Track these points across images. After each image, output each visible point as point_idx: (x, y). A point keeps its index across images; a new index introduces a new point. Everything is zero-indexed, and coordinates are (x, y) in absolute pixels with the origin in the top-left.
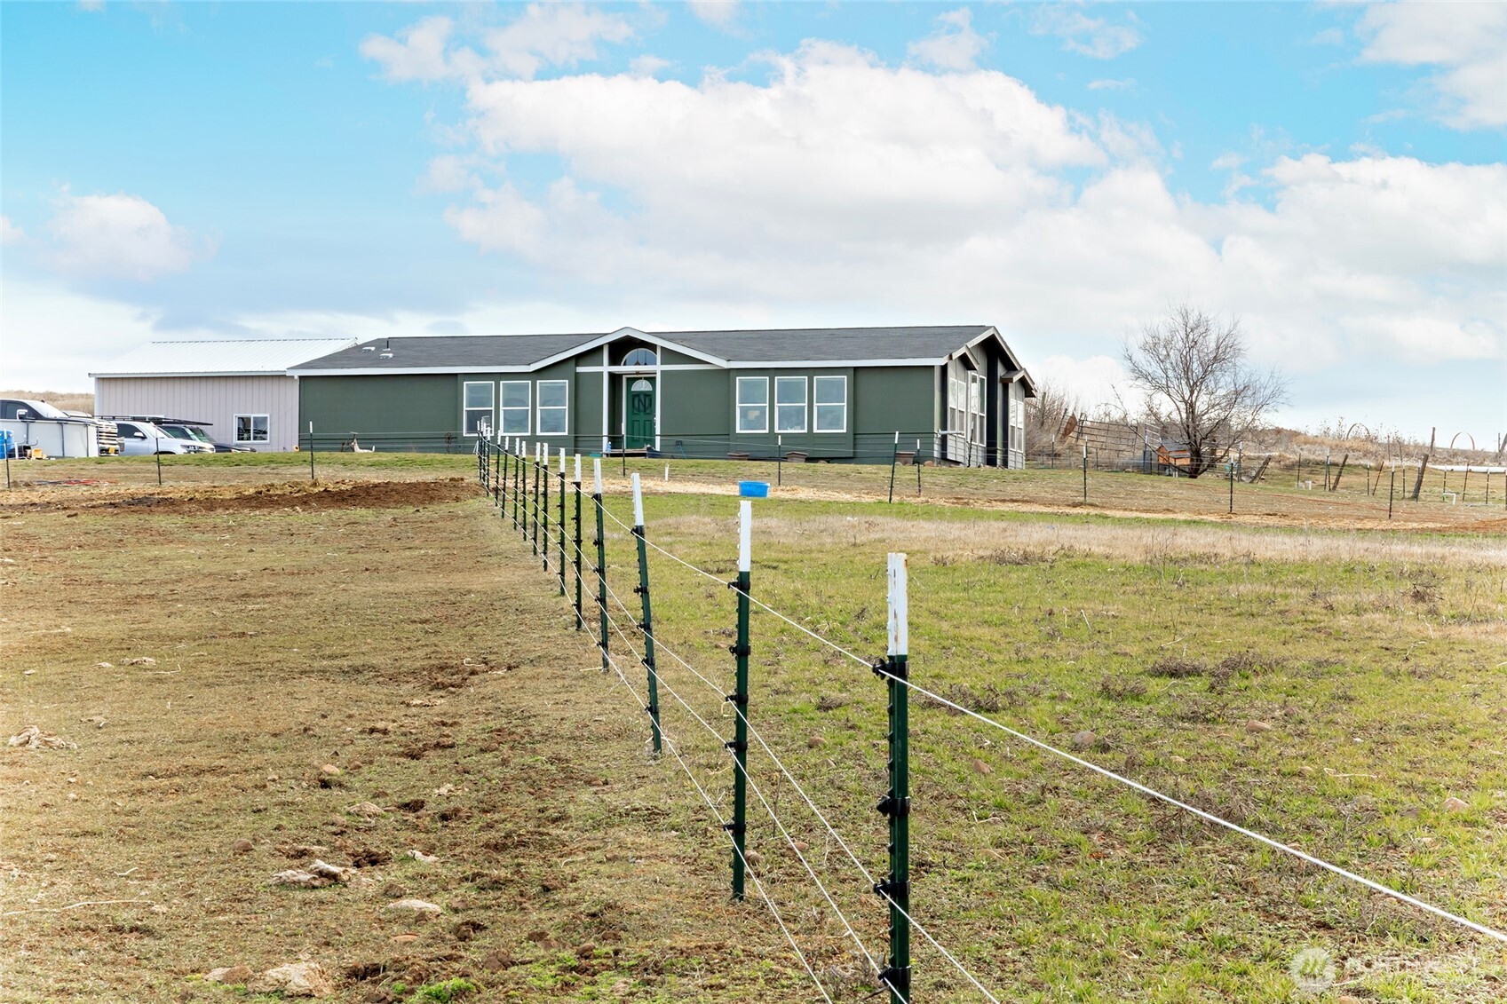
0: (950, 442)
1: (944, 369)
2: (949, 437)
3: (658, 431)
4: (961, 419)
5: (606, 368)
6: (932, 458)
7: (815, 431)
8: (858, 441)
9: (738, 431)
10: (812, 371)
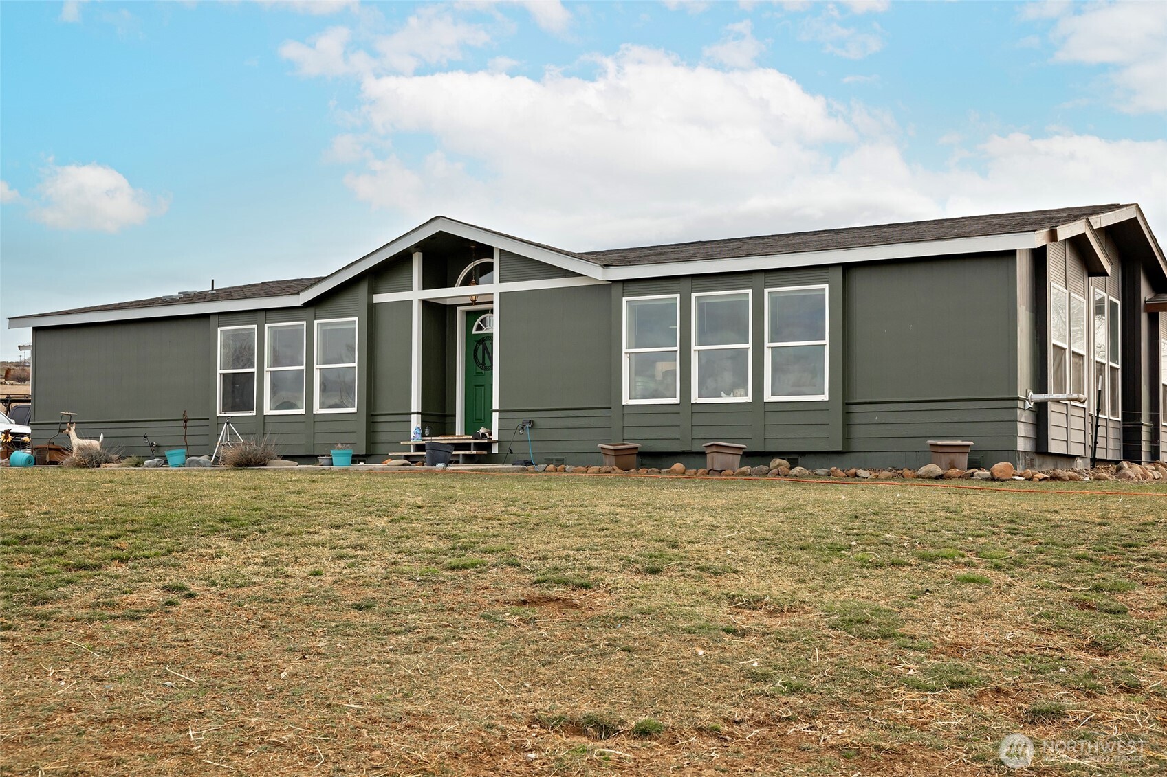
0: (1055, 417)
1: (1039, 256)
2: (1052, 407)
3: (496, 406)
4: (1079, 368)
5: (417, 294)
6: (1011, 454)
7: (768, 397)
8: (856, 419)
9: (626, 400)
10: (761, 277)
